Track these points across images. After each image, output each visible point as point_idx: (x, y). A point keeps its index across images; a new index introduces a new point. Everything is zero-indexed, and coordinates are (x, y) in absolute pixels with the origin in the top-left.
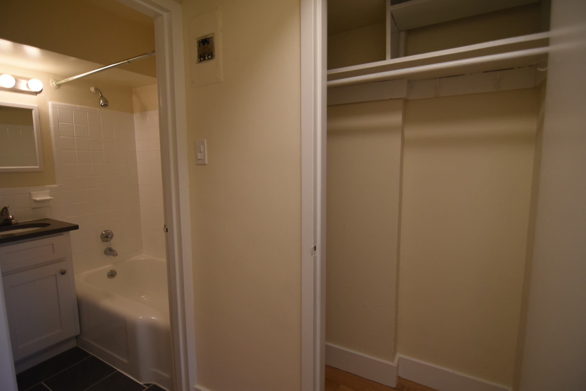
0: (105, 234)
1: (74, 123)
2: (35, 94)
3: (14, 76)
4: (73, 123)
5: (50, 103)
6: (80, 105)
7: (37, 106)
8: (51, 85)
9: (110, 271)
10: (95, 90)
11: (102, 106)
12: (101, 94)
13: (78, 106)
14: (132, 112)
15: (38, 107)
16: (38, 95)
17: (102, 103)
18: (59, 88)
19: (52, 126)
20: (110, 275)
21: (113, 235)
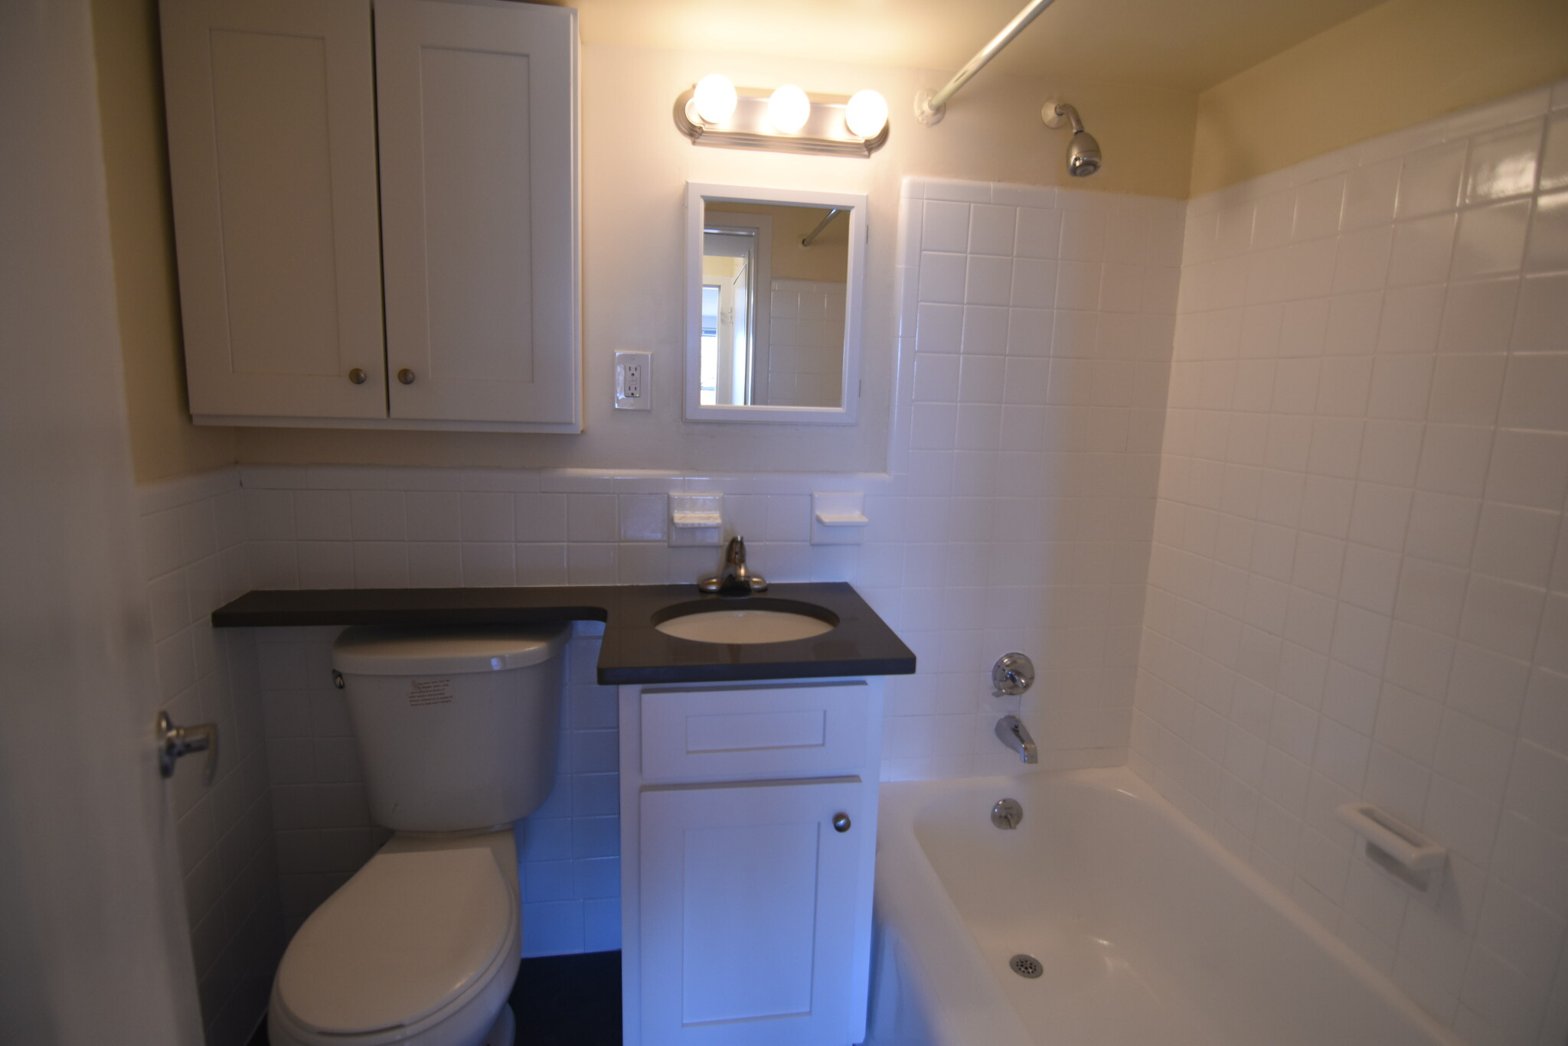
0: (1007, 666)
1: (970, 253)
2: (866, 153)
3: (809, 95)
4: (966, 252)
5: (905, 181)
6: (999, 181)
7: (865, 194)
8: (917, 112)
9: (1004, 801)
10: (1060, 115)
11: (1074, 171)
12: (1078, 121)
13: (992, 185)
14: (1183, 194)
15: (867, 196)
16: (875, 155)
17: (1076, 159)
18: (938, 122)
19: (900, 266)
20: (1001, 817)
21: (1032, 678)
